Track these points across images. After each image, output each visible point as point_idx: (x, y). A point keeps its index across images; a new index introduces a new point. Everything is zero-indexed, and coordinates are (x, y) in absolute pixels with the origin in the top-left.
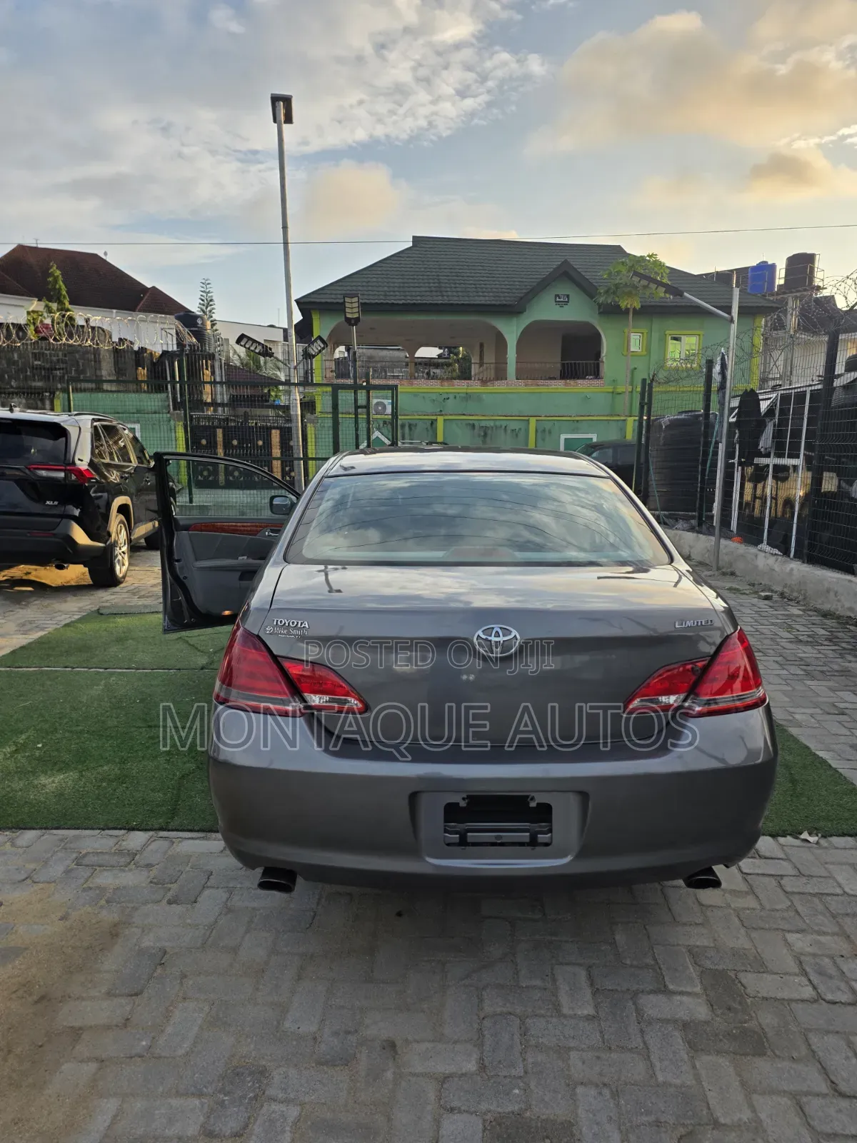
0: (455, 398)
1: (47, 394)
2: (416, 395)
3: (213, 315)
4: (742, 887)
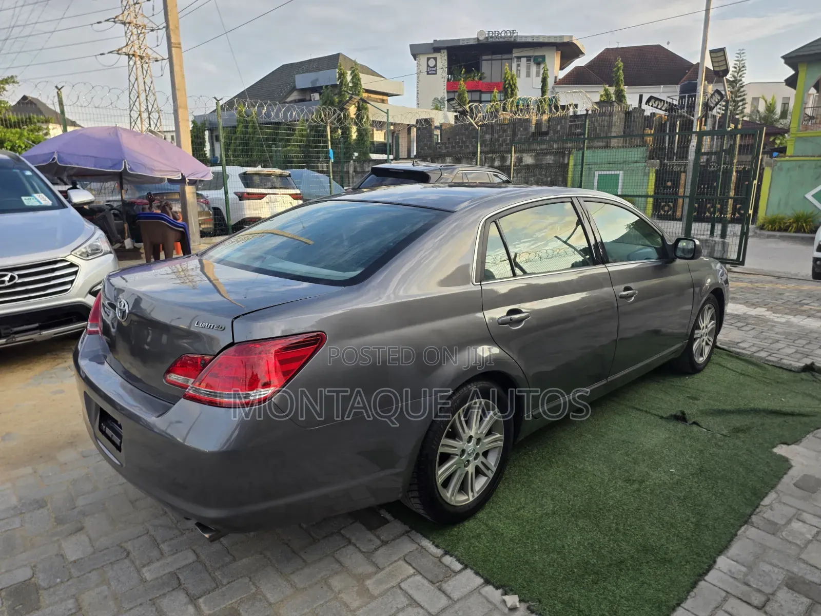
1: (567, 152)
3: (742, 79)
4: (376, 592)
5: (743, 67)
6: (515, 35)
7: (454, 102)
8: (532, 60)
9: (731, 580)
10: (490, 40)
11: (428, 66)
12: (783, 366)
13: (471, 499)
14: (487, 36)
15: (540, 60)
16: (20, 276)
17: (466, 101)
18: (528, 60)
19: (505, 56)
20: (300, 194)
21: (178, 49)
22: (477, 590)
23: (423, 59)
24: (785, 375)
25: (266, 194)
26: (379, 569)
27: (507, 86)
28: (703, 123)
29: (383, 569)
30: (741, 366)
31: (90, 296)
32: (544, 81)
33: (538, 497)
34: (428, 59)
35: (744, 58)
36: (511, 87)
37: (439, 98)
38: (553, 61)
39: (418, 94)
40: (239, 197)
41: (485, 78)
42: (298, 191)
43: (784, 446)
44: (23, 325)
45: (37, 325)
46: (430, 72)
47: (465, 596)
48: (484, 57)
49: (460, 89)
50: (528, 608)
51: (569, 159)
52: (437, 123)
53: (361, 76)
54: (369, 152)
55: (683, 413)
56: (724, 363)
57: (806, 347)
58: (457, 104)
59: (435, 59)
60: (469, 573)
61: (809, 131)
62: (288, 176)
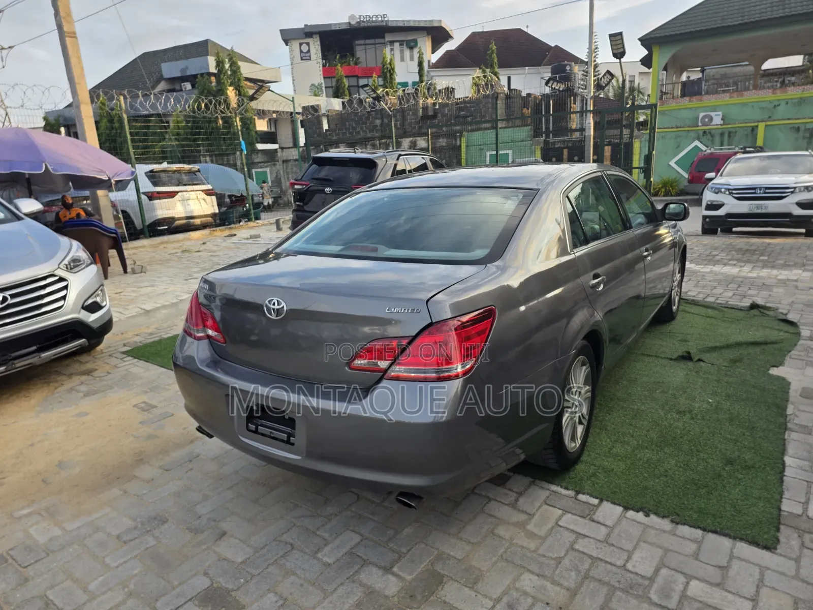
0: (787, 103)
1: (458, 134)
2: (744, 105)
3: (597, 59)
4: (542, 533)
5: (596, 48)
6: (386, 19)
7: (368, 88)
8: (405, 45)
9: (803, 472)
10: (362, 25)
11: (301, 51)
12: (733, 307)
13: (578, 445)
14: (358, 20)
15: (412, 44)
16: (13, 296)
17: (345, 86)
18: (401, 45)
19: (378, 41)
20: (212, 190)
21: (74, 39)
22: (622, 517)
23: (295, 45)
24: (741, 314)
25: (177, 192)
26: (531, 516)
27: (386, 71)
28: (572, 102)
29: (534, 514)
30: (703, 311)
31: (83, 312)
32: (420, 64)
33: (619, 436)
34: (301, 44)
35: (597, 40)
36: (390, 71)
37: (317, 85)
38: (425, 44)
39: (293, 80)
40: (148, 197)
41: (360, 63)
42: (209, 187)
43: (775, 368)
44: (20, 350)
45: (34, 348)
46: (304, 58)
47: (617, 523)
48: (357, 42)
49: (337, 74)
50: (672, 521)
51: (460, 140)
52: (323, 111)
53: (240, 63)
54: (255, 142)
55: (689, 353)
56: (687, 309)
57: (739, 289)
58: (370, 90)
59: (308, 44)
60: (606, 505)
61: (665, 105)
62: (197, 171)
